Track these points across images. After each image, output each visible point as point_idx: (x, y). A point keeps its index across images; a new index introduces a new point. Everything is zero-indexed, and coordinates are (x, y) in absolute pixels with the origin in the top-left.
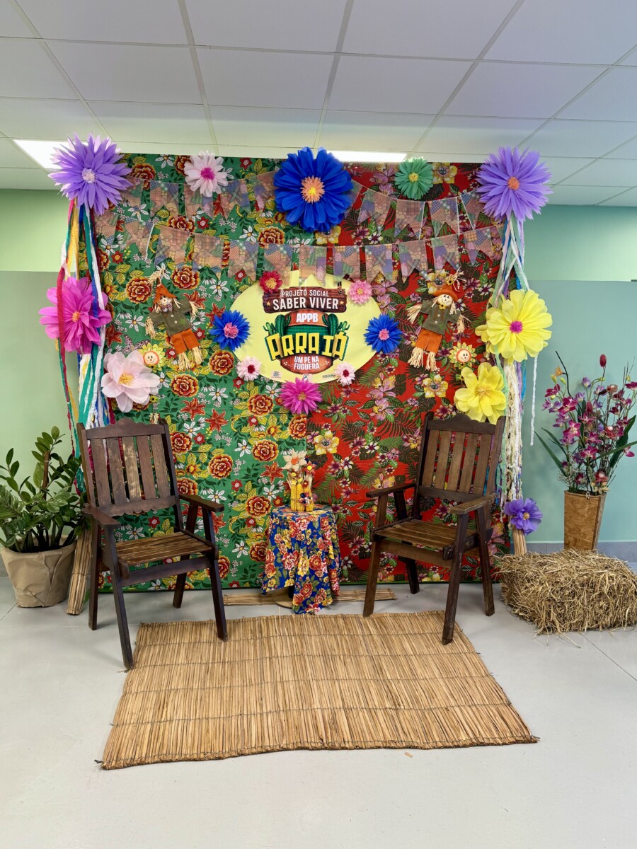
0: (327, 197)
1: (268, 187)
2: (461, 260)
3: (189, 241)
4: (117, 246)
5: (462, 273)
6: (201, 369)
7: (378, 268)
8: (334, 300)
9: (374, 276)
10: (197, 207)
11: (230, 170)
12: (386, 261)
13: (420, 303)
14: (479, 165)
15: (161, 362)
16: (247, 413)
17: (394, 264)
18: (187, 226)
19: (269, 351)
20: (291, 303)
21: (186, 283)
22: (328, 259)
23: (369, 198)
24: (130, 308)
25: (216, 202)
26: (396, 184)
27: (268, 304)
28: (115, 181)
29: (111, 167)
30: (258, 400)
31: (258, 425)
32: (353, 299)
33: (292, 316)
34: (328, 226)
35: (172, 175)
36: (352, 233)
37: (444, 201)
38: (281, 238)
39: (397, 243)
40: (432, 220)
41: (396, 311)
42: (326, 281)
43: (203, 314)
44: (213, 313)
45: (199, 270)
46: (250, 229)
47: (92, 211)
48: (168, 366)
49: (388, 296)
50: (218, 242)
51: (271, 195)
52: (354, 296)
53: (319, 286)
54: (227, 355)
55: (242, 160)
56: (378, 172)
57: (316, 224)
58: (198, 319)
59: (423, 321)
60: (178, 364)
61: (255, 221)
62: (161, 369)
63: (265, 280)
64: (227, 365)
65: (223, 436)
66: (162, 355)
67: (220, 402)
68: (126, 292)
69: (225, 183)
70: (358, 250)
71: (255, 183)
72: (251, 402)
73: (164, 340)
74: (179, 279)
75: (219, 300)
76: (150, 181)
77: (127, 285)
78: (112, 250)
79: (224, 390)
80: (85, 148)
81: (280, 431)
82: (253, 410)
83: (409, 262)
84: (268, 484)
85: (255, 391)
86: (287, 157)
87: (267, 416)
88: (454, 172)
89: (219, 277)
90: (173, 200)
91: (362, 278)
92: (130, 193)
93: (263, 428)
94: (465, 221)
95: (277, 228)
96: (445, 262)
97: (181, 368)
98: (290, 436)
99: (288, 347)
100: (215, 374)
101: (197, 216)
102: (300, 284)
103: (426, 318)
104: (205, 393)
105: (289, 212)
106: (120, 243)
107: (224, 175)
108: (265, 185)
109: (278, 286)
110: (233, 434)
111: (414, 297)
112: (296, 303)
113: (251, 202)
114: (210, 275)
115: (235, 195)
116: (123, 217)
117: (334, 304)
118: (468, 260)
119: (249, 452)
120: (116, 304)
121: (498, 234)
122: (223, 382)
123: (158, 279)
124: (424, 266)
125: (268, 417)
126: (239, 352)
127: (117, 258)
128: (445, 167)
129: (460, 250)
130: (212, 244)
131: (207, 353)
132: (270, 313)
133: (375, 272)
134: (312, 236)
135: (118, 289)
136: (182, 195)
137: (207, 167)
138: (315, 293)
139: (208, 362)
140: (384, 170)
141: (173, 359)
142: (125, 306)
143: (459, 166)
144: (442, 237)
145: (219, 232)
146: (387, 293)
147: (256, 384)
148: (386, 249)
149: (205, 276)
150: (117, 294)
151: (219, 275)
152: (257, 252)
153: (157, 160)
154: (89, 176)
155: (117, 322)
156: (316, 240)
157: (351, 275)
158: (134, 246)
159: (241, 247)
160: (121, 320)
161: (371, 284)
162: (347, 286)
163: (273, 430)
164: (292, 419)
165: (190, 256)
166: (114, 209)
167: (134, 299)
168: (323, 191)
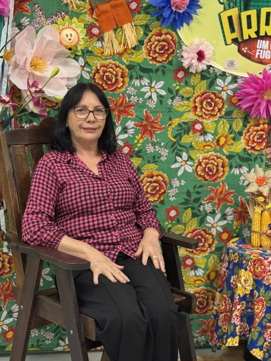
6: (132, 54)
15: (82, 42)
16: (190, 117)
19: (223, 32)
30: (205, 99)
31: (203, 132)
48: (90, 49)
54: (169, 36)
60: (102, 47)
62: (80, 53)
64: (168, 50)
65: (157, 147)
66: (82, 33)
67: (155, 100)
72: (195, 102)
73: (86, 13)
79: (161, 84)
81: (231, 141)
82: (198, 112)
84: (213, 213)
85: (202, 86)
87: (215, 121)
93: (209, 137)
97: (107, 52)
98: (245, 149)
100: (151, 62)
104: (136, 88)
110: (170, 144)
119: (190, 170)
122: (160, 72)
125: (217, 122)
126: (184, 32)
131: (142, 33)
139: (143, 44)
141: (95, 39)
147: (203, 77)
163: (222, 141)
164: (248, 125)
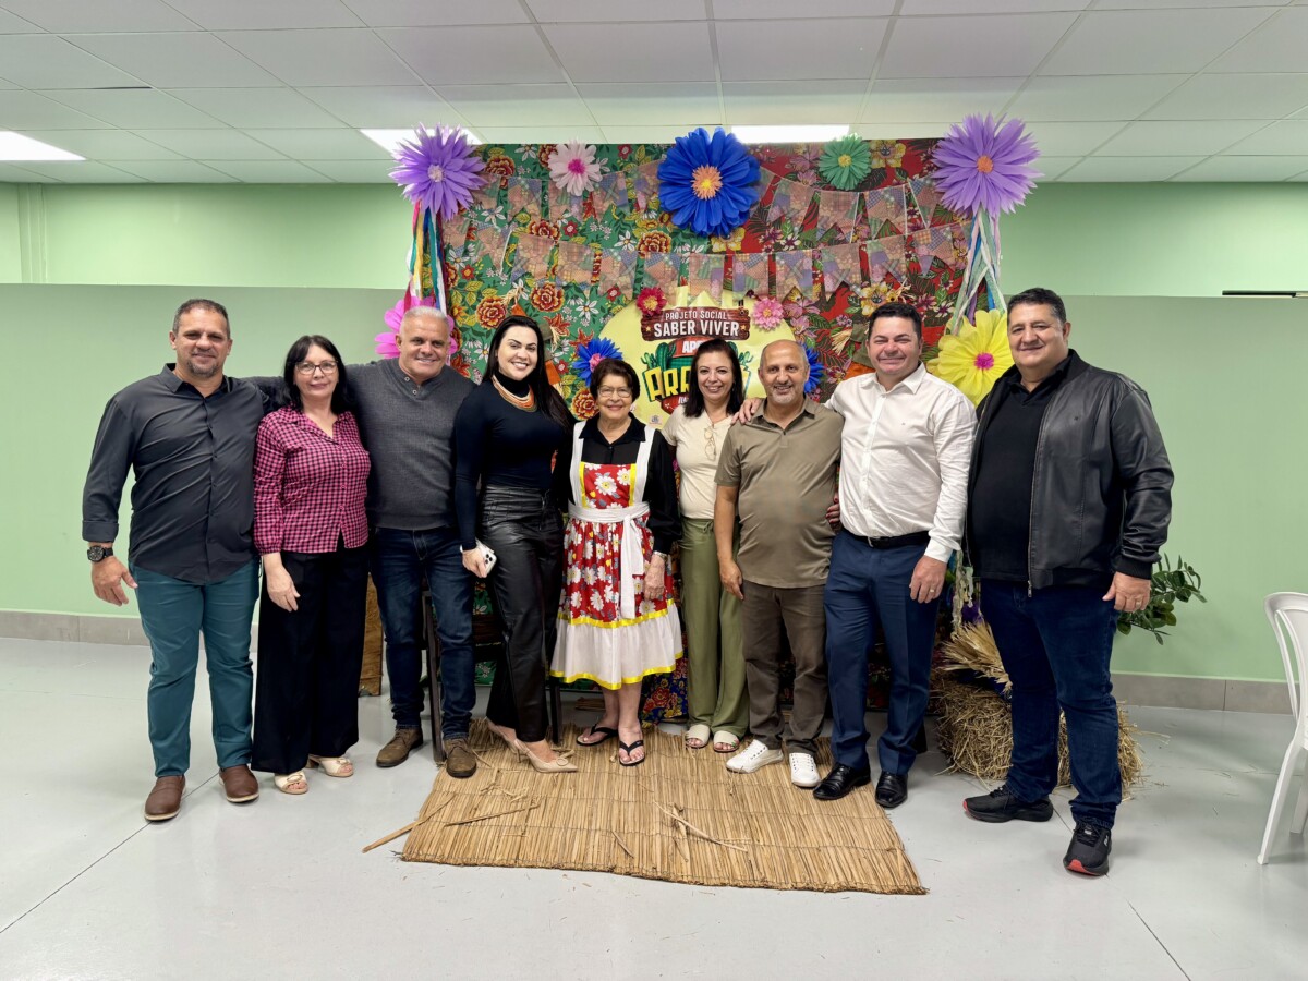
0: (725, 190)
1: (652, 181)
2: (908, 270)
3: (553, 251)
4: (468, 258)
5: (908, 288)
7: (793, 282)
8: (733, 323)
9: (787, 292)
10: (564, 208)
11: (606, 160)
12: (804, 272)
13: (850, 328)
14: (936, 140)
17: (815, 276)
18: (551, 232)
19: (648, 389)
20: (676, 328)
21: (547, 304)
22: (726, 270)
23: (783, 190)
24: (480, 334)
25: (587, 203)
26: (820, 170)
27: (648, 329)
28: (465, 178)
29: (460, 162)
32: (757, 322)
33: (678, 344)
34: (726, 229)
35: (535, 169)
36: (760, 236)
37: (886, 192)
38: (666, 245)
39: (819, 248)
40: (869, 217)
41: (816, 339)
42: (723, 300)
43: (566, 342)
44: (578, 341)
45: (564, 287)
46: (628, 234)
47: (439, 216)
49: (805, 318)
50: (588, 252)
51: (655, 190)
52: (758, 318)
53: (714, 306)
55: (621, 147)
56: (796, 156)
57: (709, 227)
58: (560, 348)
59: (854, 352)
61: (635, 225)
63: (644, 298)
68: (476, 315)
69: (599, 178)
70: (766, 258)
71: (636, 176)
74: (539, 299)
75: (586, 324)
76: (508, 177)
77: (478, 306)
78: (462, 264)
80: (432, 139)
83: (835, 273)
86: (675, 142)
88: (901, 151)
89: (587, 296)
90: (534, 200)
91: (770, 294)
92: (484, 193)
94: (915, 217)
95: (662, 232)
96: (885, 272)
99: (671, 384)
101: (564, 221)
102: (689, 303)
103: (859, 348)
105: (678, 210)
106: (471, 254)
107: (597, 168)
108: (648, 177)
109: (660, 306)
111: (842, 320)
112: (682, 327)
113: (630, 201)
114: (577, 294)
115: (610, 192)
116: (476, 223)
117: (733, 329)
118: (919, 269)
120: (464, 329)
121: (962, 233)
123: (513, 300)
124: (857, 278)
127: (468, 273)
128: (888, 146)
129: (908, 256)
130: (580, 254)
131: (569, 391)
132: (650, 340)
133: (788, 286)
134: (706, 242)
135: (467, 312)
136: (546, 194)
137: (575, 158)
138: (709, 315)
140: (804, 152)
142: (475, 333)
143: (909, 143)
144: (881, 239)
145: (590, 240)
146: (804, 314)
148: (804, 256)
149: (570, 295)
150: (465, 317)
151: (587, 293)
152: (635, 263)
153: (517, 151)
154: (436, 173)
155: (465, 351)
156: (711, 247)
157: (755, 290)
158: (487, 258)
159: (615, 258)
160: (470, 349)
161: (783, 303)
162: (750, 305)
165: (553, 270)
166: (465, 213)
167: (486, 323)
168: (720, 184)
